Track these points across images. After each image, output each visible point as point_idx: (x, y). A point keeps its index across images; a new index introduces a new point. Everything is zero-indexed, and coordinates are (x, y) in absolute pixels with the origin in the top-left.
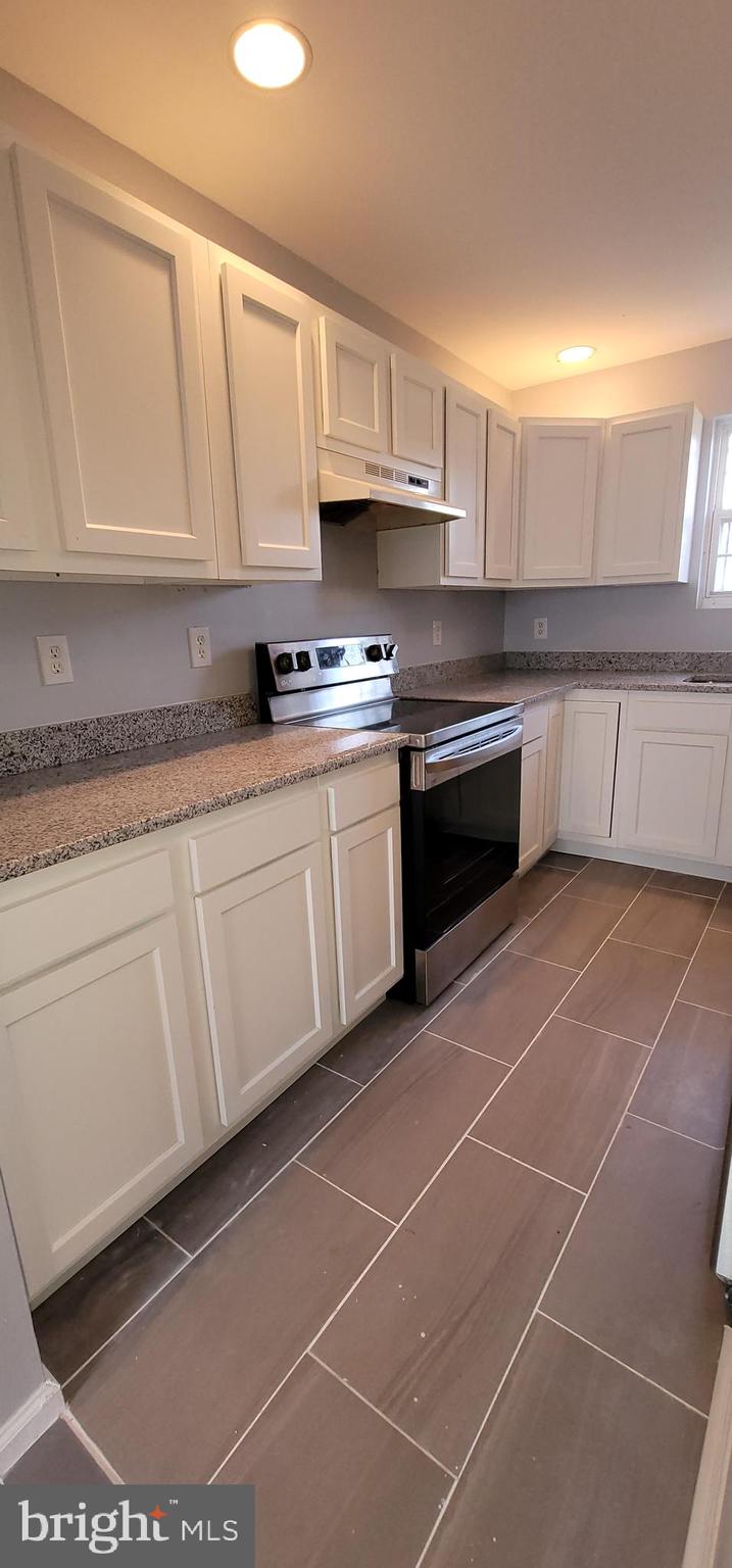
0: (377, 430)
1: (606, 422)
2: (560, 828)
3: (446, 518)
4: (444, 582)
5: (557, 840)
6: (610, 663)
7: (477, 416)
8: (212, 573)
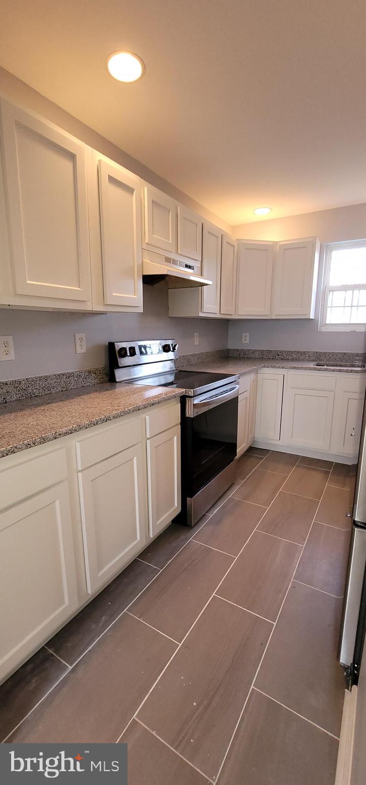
0: (171, 242)
1: (276, 243)
2: (255, 436)
3: (203, 285)
4: (201, 315)
5: (254, 441)
6: (279, 355)
7: (217, 237)
8: (89, 307)
